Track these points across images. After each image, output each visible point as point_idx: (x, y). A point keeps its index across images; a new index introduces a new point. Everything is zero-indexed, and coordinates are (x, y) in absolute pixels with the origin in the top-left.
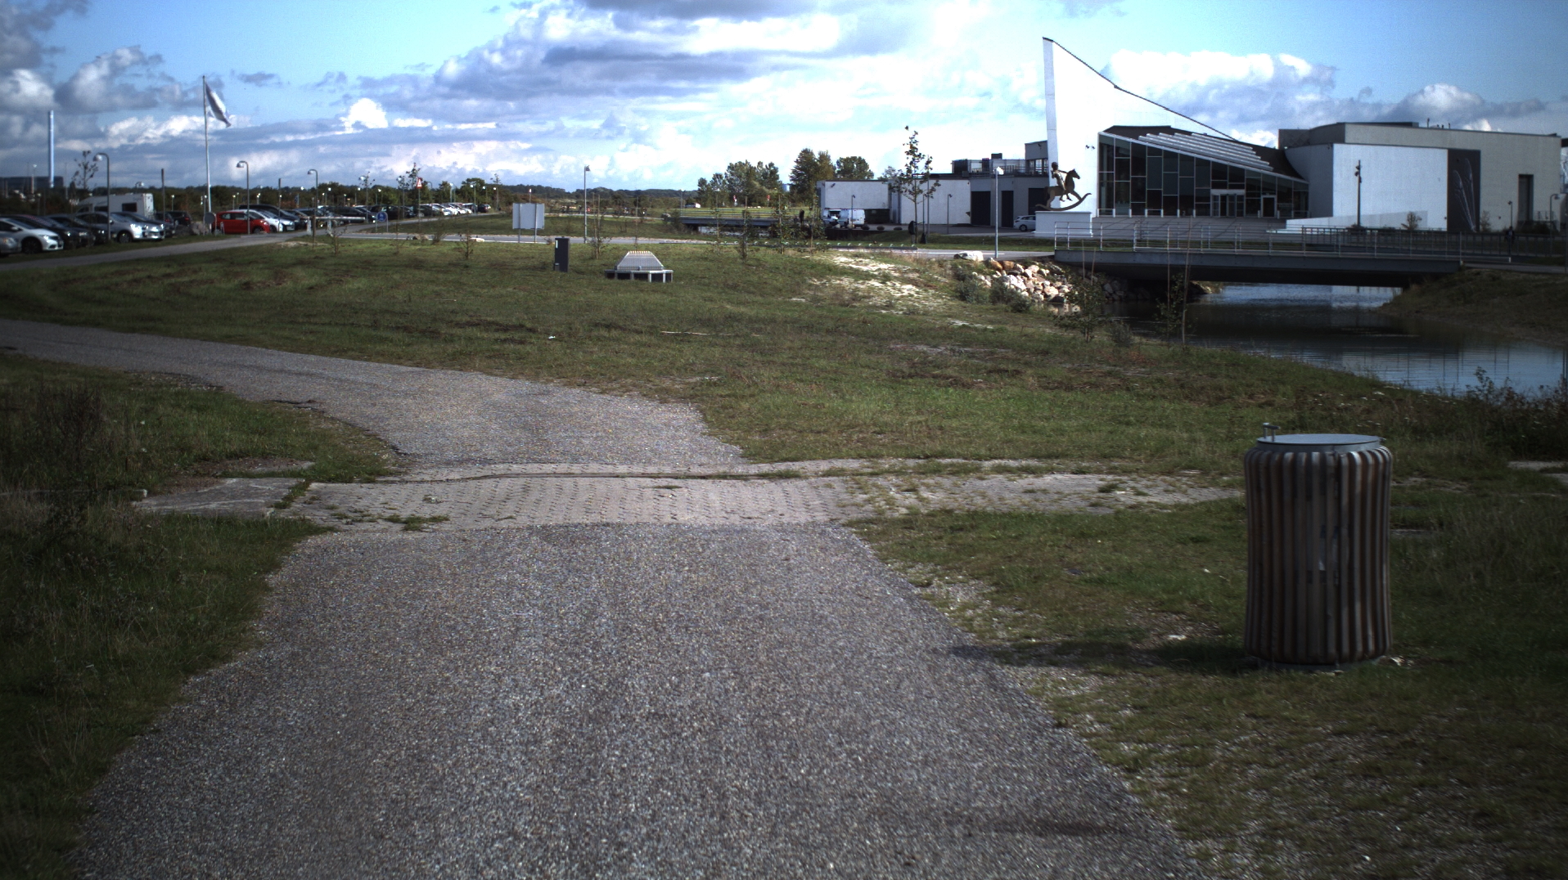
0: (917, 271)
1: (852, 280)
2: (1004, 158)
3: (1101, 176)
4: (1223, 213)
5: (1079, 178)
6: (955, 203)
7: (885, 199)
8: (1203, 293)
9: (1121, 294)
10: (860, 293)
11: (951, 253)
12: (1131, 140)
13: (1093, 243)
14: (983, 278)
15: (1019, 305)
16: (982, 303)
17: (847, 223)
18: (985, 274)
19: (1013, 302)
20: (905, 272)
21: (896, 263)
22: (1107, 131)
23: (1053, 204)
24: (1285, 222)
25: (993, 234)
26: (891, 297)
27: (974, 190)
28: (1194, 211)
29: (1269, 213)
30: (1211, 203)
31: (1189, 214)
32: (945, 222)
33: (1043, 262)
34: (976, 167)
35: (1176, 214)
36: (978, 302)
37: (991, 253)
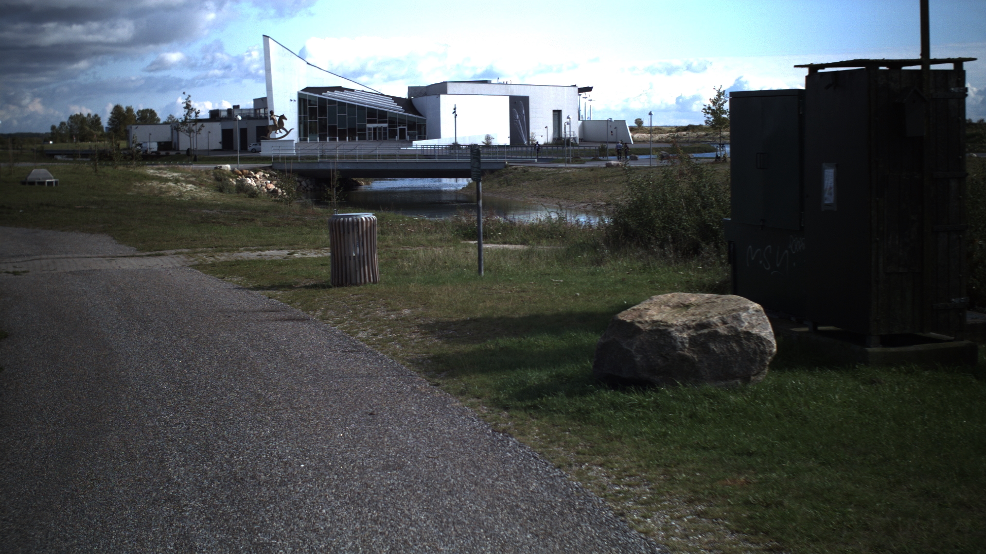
0: (195, 177)
1: (158, 183)
2: (241, 108)
3: (300, 118)
4: (375, 138)
5: (286, 119)
6: (212, 137)
7: (169, 135)
8: (360, 185)
9: (312, 187)
10: (163, 190)
11: (212, 166)
12: (317, 95)
13: (295, 158)
14: (231, 180)
15: (253, 193)
16: (232, 193)
17: (146, 151)
18: (232, 178)
19: (249, 192)
20: (188, 178)
21: (182, 173)
22: (303, 90)
23: (271, 136)
24: (412, 143)
25: (236, 155)
26: (180, 191)
27: (224, 128)
28: (357, 138)
29: (402, 137)
30: (367, 132)
31: (354, 139)
32: (206, 148)
33: (266, 170)
34: (224, 114)
35: (346, 140)
36: (230, 193)
37: (236, 166)
